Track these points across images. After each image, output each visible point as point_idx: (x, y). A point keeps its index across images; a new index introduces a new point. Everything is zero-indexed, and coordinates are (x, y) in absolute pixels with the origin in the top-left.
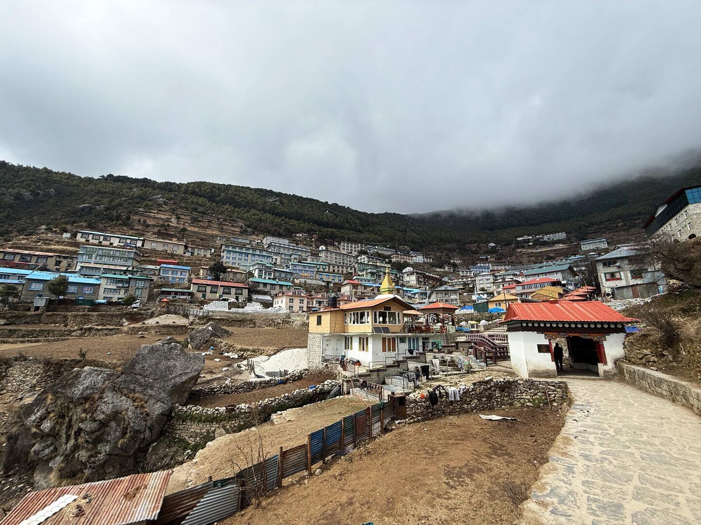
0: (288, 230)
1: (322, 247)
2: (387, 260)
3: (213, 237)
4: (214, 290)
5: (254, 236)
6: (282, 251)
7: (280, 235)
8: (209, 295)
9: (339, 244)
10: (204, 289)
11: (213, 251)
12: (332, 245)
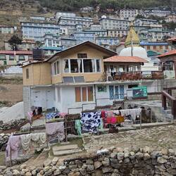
0: (75, 5)
1: (104, 17)
2: (161, 21)
3: (17, 17)
4: (12, 57)
5: (49, 14)
6: (69, 23)
7: (69, 10)
8: (9, 62)
9: (119, 12)
10: (4, 57)
11: (15, 28)
12: (113, 14)
